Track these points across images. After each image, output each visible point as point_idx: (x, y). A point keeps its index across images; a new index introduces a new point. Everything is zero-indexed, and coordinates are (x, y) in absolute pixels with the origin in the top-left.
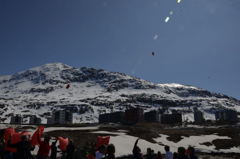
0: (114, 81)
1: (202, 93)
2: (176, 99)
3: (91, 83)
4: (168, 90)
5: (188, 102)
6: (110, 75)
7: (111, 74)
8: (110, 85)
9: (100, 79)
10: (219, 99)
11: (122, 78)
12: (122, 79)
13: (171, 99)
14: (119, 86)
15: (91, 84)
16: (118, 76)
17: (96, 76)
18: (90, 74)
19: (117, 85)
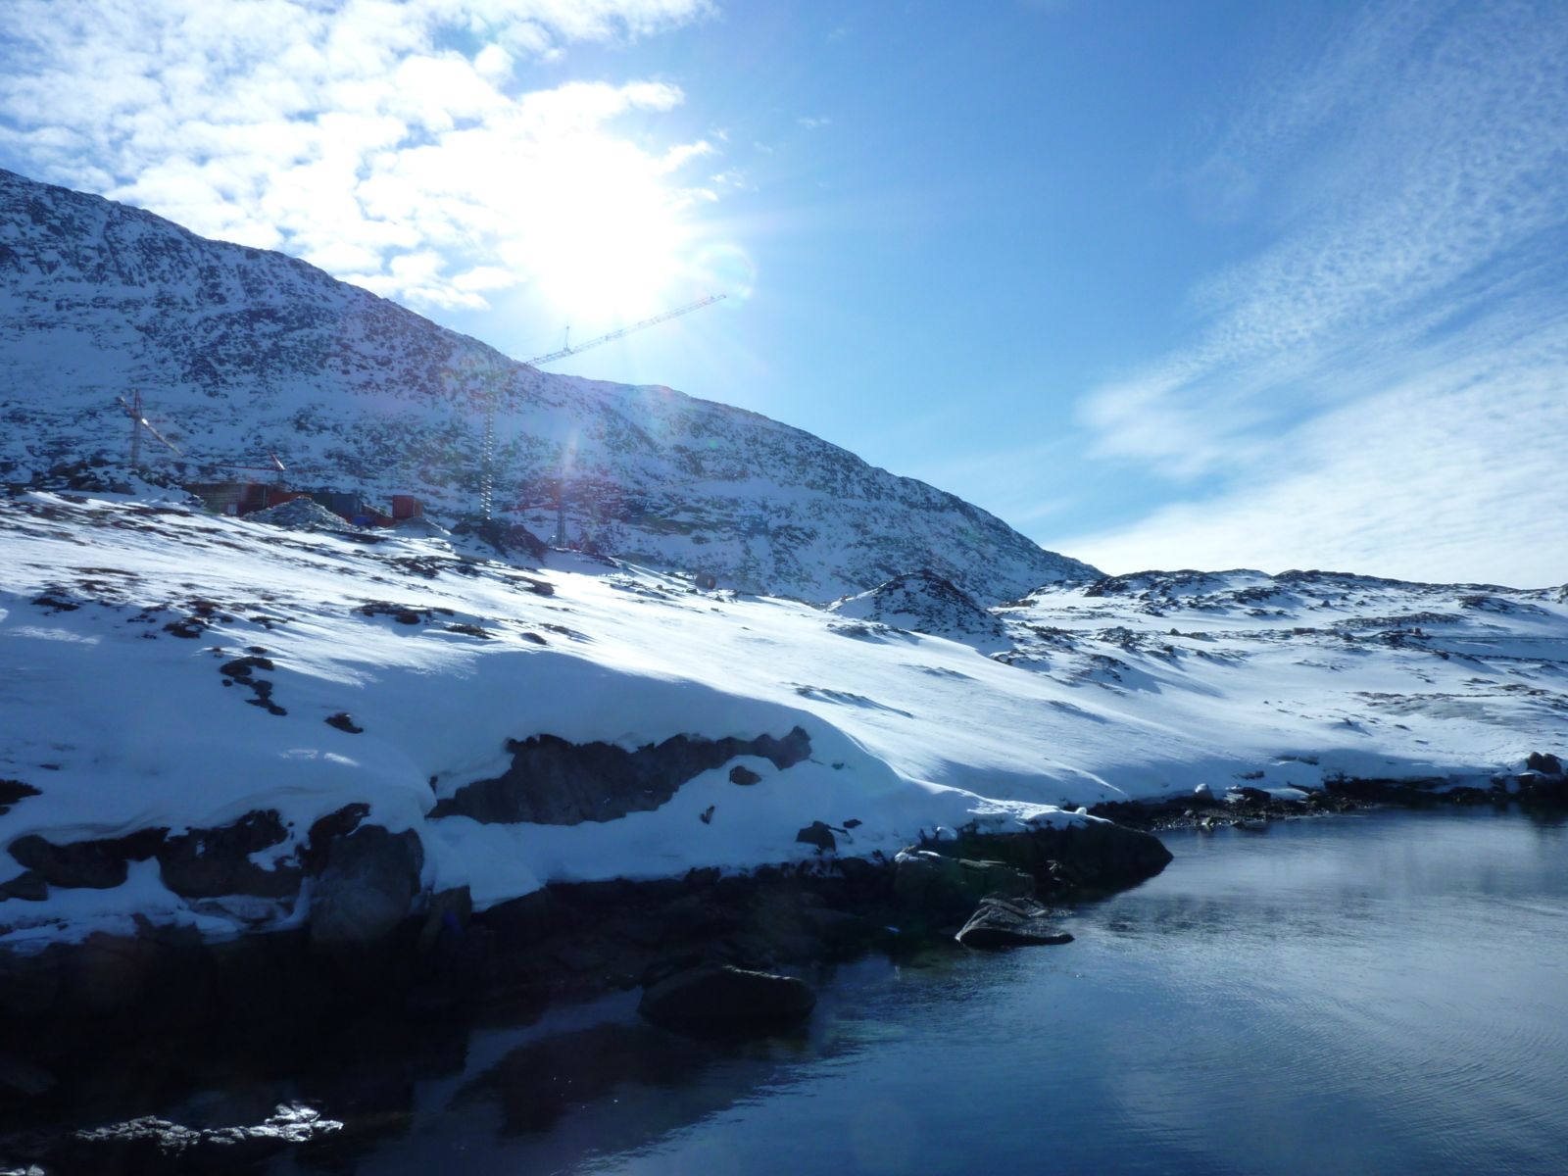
0: (241, 314)
1: (823, 467)
2: (669, 489)
3: (45, 300)
4: (621, 424)
5: (741, 512)
6: (215, 263)
7: (218, 257)
8: (215, 335)
9: (129, 281)
10: (916, 515)
11: (307, 301)
12: (308, 308)
13: (638, 482)
14: (276, 351)
15: (45, 311)
16: (276, 277)
17: (89, 252)
18: (43, 229)
19: (266, 344)
